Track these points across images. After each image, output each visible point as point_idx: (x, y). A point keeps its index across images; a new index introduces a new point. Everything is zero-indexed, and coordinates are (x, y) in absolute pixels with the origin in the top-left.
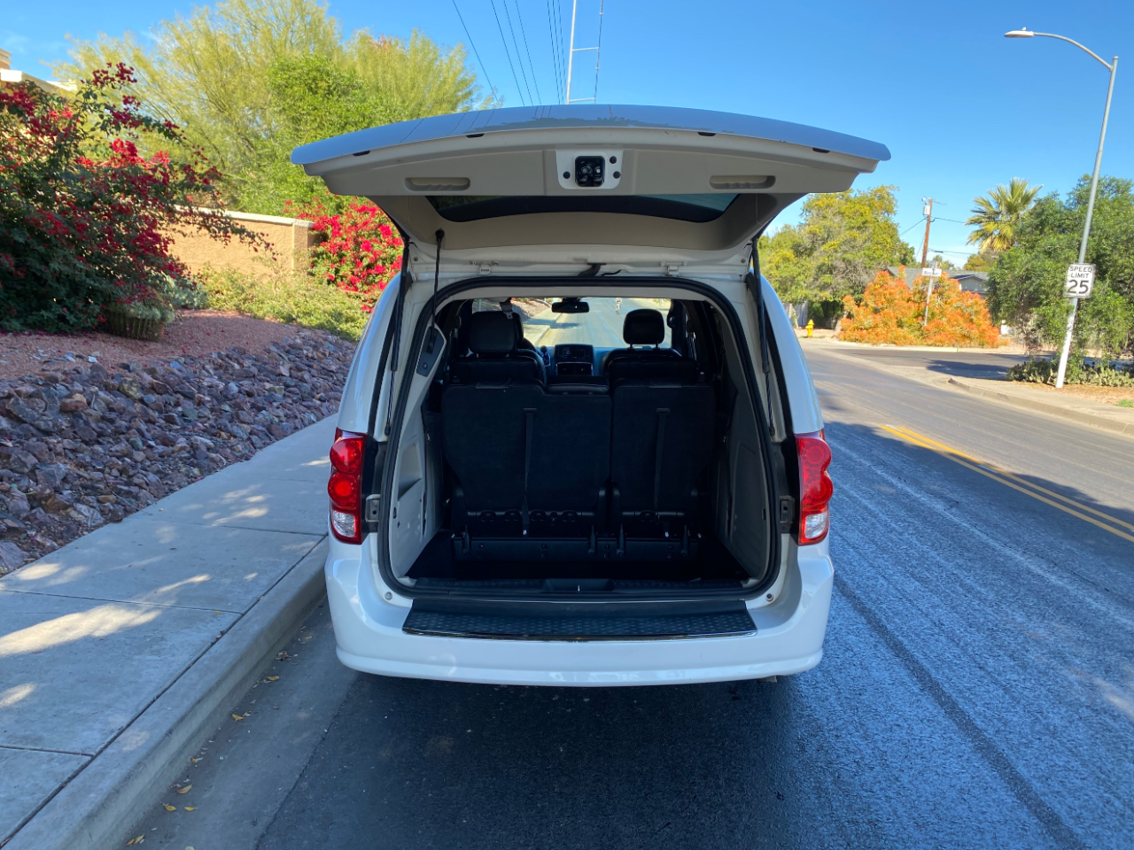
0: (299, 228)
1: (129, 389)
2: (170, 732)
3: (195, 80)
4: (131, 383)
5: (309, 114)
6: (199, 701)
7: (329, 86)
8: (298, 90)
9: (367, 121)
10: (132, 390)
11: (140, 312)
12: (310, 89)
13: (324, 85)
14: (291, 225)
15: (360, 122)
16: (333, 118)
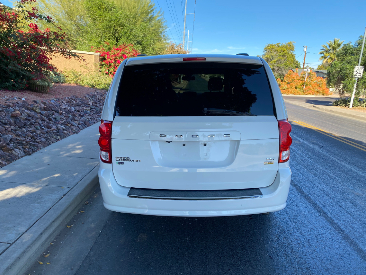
0: (96, 56)
1: (36, 109)
2: (42, 234)
3: (60, 6)
4: (36, 107)
5: (99, 17)
6: (53, 222)
7: (105, 8)
8: (95, 9)
9: (118, 19)
10: (37, 109)
11: (41, 83)
12: (99, 8)
13: (103, 7)
14: (93, 55)
15: (116, 20)
16: (107, 19)
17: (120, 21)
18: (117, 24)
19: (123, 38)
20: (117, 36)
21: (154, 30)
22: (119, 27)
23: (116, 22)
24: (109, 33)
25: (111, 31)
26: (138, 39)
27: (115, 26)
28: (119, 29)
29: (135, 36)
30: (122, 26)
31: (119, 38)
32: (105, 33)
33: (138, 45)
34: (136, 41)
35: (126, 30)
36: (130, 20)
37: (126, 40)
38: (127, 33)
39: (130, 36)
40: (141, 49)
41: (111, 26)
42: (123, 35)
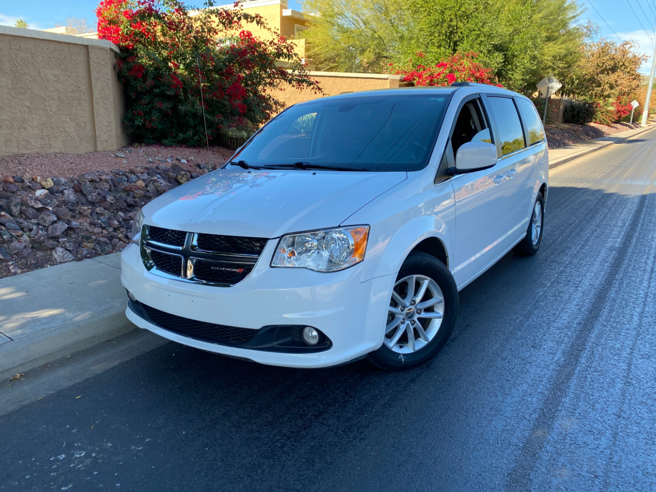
0: (393, 81)
1: (181, 178)
4: (183, 175)
5: (422, 7)
10: (183, 180)
11: (235, 134)
14: (387, 79)
15: (454, 7)
16: (438, 7)
17: (463, 9)
18: (456, 15)
19: (465, 42)
20: (455, 39)
21: (545, 17)
22: (461, 21)
23: (454, 12)
24: (440, 36)
25: (444, 32)
26: (496, 41)
27: (451, 20)
28: (460, 24)
29: (489, 36)
30: (465, 18)
31: (458, 43)
32: (431, 35)
33: (496, 54)
34: (491, 46)
35: (470, 25)
36: (486, 5)
37: (471, 45)
38: (474, 30)
39: (478, 36)
40: (502, 61)
41: (444, 21)
42: (465, 36)
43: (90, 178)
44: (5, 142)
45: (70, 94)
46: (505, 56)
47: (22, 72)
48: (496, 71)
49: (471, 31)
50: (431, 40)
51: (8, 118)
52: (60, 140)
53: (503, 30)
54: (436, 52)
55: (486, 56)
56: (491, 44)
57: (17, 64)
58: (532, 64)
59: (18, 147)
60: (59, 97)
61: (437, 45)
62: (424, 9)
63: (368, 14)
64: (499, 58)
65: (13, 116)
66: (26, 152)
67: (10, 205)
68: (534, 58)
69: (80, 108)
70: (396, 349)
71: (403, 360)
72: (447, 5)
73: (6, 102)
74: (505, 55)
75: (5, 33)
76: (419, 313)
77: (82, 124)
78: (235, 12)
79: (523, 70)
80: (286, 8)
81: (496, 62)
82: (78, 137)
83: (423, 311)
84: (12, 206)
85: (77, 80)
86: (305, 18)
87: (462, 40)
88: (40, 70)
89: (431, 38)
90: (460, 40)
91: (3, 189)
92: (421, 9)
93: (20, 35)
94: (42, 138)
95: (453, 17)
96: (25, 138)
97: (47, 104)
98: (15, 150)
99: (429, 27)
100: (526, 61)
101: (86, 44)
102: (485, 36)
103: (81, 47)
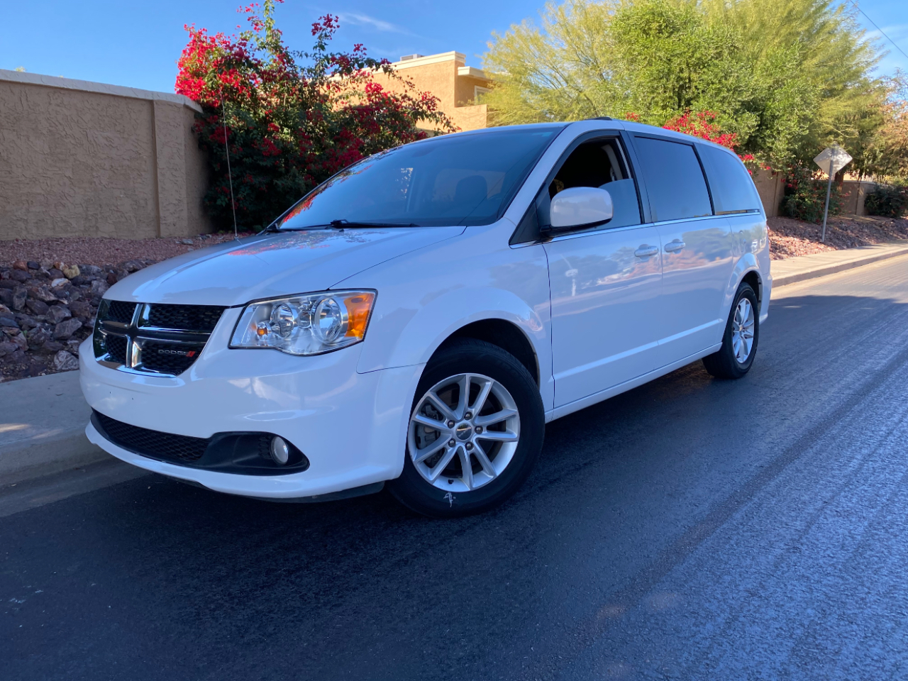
7: (660, 26)
8: (634, 34)
12: (644, 32)
13: (655, 25)
15: (685, 53)
16: (661, 54)
17: (698, 55)
18: (688, 64)
19: (701, 100)
20: (687, 97)
21: (822, 64)
22: (695, 71)
23: (685, 60)
24: (665, 92)
25: (670, 86)
26: (746, 97)
27: (681, 71)
28: (694, 76)
29: (735, 90)
30: (701, 67)
31: (692, 102)
32: (653, 92)
33: (747, 114)
34: (737, 103)
35: (709, 76)
36: (732, 48)
37: (709, 103)
38: (713, 83)
39: (719, 90)
40: (756, 124)
41: (670, 72)
42: (700, 91)
43: (131, 267)
44: (37, 223)
45: (127, 163)
46: (761, 118)
47: (63, 133)
48: (747, 137)
49: (708, 84)
50: (653, 98)
51: (43, 192)
52: (110, 222)
53: (758, 81)
54: (661, 115)
55: (733, 118)
56: (739, 101)
57: (57, 123)
58: (801, 127)
59: (54, 229)
60: (112, 167)
61: (662, 104)
62: (643, 57)
63: (570, 68)
64: (751, 120)
65: (48, 189)
66: (64, 236)
67: (13, 297)
68: (805, 119)
69: (139, 180)
70: (441, 485)
71: (451, 501)
72: (674, 50)
73: (41, 171)
74: (761, 116)
75: (42, 83)
76: (480, 432)
77: (142, 202)
78: (355, 57)
79: (789, 137)
80: (462, 65)
81: (748, 126)
82: (136, 218)
83: (485, 429)
84: (15, 298)
85: (136, 145)
86: (487, 76)
87: (696, 97)
88: (88, 131)
89: (652, 96)
90: (694, 98)
91: (10, 277)
92: (639, 57)
93: (62, 86)
94: (86, 219)
95: (684, 66)
96: (64, 218)
97: (94, 174)
98: (49, 233)
99: (650, 82)
100: (792, 124)
101: (150, 98)
102: (728, 91)
103: (144, 102)
